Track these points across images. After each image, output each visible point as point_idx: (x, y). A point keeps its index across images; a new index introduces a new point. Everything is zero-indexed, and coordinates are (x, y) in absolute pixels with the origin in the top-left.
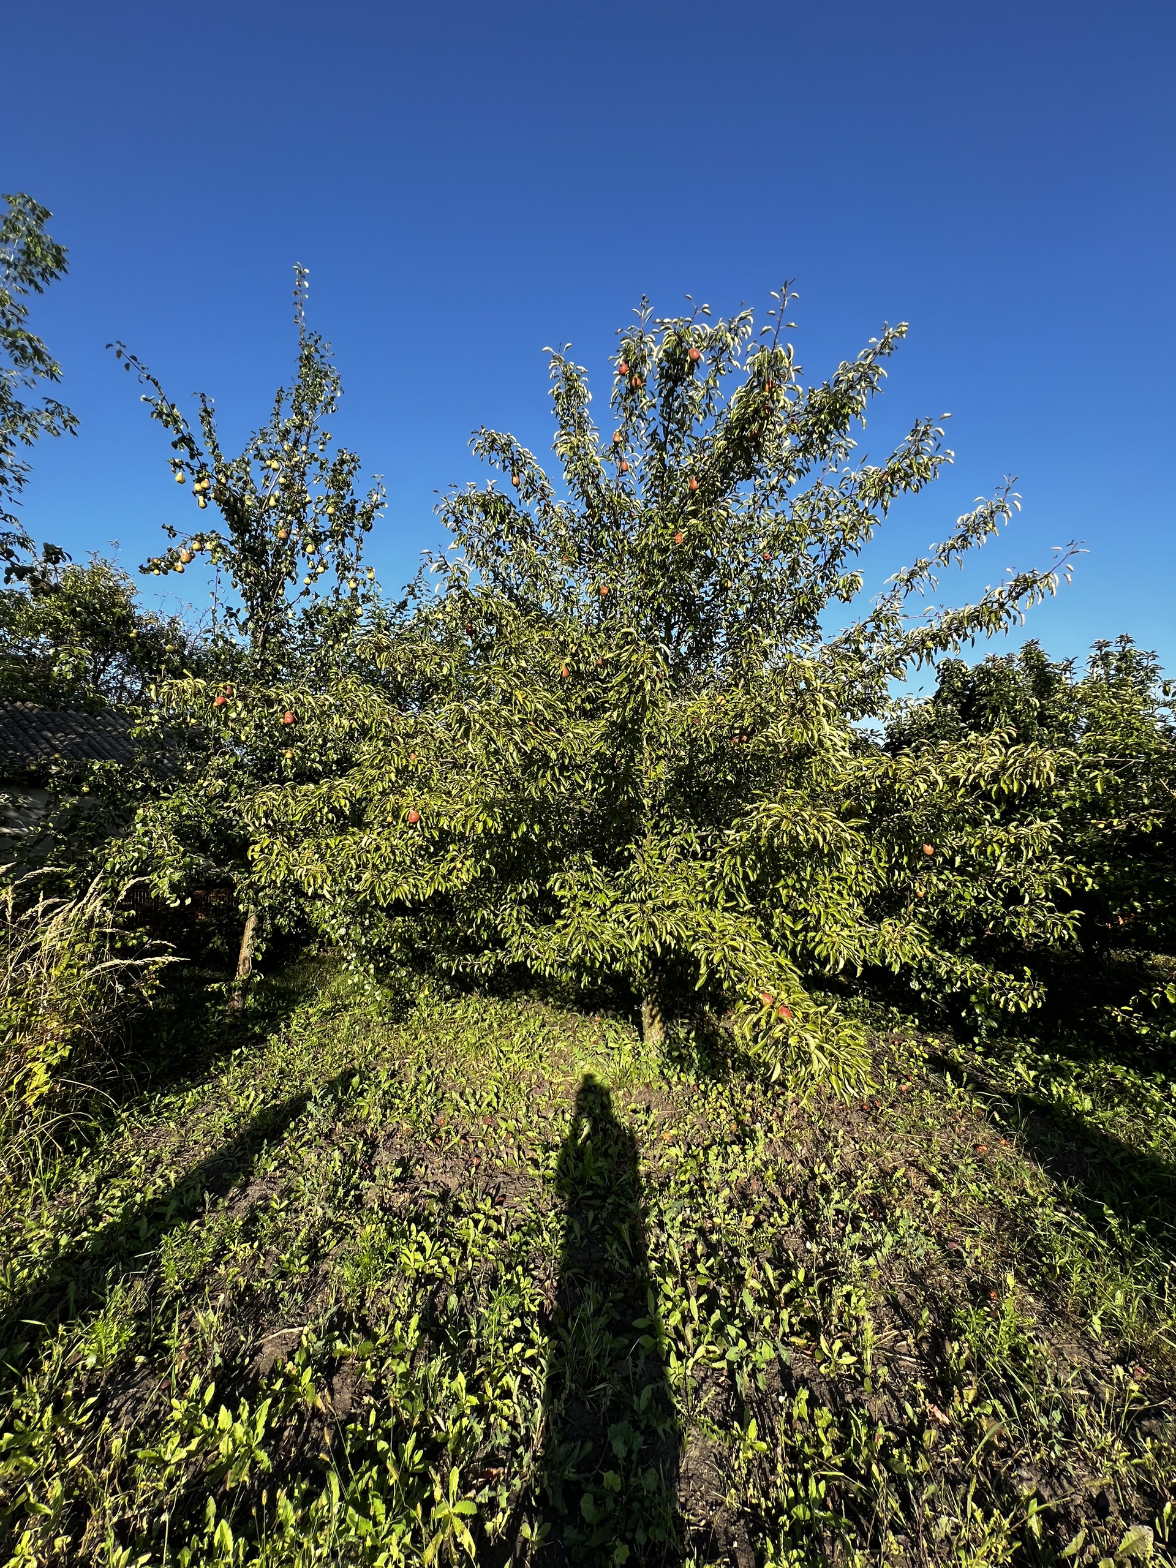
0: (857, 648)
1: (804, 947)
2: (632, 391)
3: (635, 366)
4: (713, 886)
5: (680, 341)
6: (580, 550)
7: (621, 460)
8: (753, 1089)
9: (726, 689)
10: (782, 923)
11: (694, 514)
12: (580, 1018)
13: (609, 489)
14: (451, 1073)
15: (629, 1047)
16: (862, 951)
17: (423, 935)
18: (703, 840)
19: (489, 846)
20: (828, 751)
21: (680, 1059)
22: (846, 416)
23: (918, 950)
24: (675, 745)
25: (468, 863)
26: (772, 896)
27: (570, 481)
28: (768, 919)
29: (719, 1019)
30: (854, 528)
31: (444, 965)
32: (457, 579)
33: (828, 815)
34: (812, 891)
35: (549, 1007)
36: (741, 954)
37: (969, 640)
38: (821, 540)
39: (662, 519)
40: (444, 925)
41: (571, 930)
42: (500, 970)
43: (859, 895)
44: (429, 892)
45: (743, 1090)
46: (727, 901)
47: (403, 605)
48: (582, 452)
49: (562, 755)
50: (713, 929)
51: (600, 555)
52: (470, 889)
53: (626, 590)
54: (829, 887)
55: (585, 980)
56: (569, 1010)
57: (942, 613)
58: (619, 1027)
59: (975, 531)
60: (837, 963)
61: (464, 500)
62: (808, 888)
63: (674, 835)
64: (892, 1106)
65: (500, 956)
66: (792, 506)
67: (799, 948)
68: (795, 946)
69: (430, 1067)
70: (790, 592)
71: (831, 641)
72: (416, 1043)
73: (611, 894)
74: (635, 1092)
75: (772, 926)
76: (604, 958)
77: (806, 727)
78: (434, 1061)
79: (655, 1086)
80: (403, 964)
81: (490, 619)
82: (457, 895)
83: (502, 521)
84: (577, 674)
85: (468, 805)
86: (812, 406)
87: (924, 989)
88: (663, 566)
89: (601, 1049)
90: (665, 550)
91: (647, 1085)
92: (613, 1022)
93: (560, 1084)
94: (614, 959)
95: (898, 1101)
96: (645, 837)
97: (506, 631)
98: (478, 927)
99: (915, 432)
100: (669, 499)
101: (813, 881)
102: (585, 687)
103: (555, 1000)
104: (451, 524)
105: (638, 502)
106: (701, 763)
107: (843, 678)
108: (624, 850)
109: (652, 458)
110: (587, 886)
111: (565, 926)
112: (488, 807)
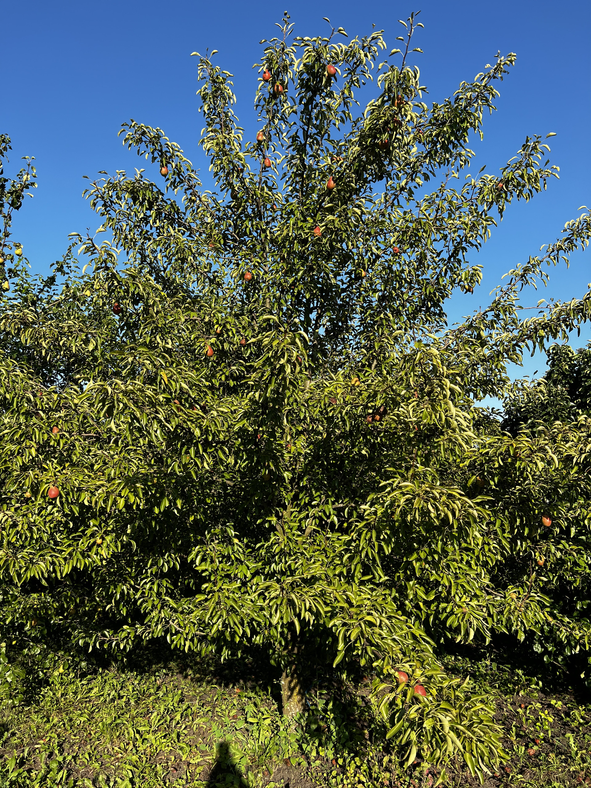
0: (479, 335)
1: (436, 618)
2: (274, 95)
3: (278, 73)
4: (351, 559)
5: (319, 57)
6: (225, 237)
7: (264, 158)
8: (390, 761)
9: (360, 369)
10: (416, 594)
11: (331, 211)
12: (220, 690)
13: (252, 182)
14: (84, 758)
15: (268, 721)
16: (490, 620)
17: (60, 611)
18: (339, 511)
19: (131, 521)
20: (454, 431)
21: (319, 732)
22: (465, 130)
23: (541, 616)
24: (313, 420)
25: (108, 539)
26: (406, 569)
27: (216, 174)
28: (402, 591)
29: (356, 687)
30: (474, 227)
31: (81, 642)
32: (105, 261)
33: (456, 491)
34: (444, 562)
35: (188, 681)
36: (377, 630)
37: (575, 330)
38: (445, 237)
39: (302, 213)
40: (82, 602)
41: (211, 605)
42: (139, 643)
43: (485, 564)
44: (67, 570)
45: (380, 761)
46: (364, 574)
47: (52, 280)
48: (227, 148)
49: (205, 432)
50: (351, 605)
51: (244, 243)
52: (109, 562)
53: (268, 277)
54: (458, 558)
55: (225, 653)
56: (208, 682)
57: (552, 306)
58: (258, 701)
59: (580, 235)
60: (467, 633)
61: (113, 187)
62: (440, 559)
63: (313, 507)
64: (521, 772)
65: (139, 630)
66: (418, 206)
67: (431, 619)
68: (428, 616)
69: (61, 752)
70: (418, 282)
71: (455, 328)
72: (48, 726)
73: (252, 565)
74: (274, 770)
75: (406, 597)
76: (244, 632)
77: (434, 409)
78: (66, 746)
79: (294, 762)
80: (36, 640)
81: (136, 299)
82: (96, 569)
83: (150, 209)
84: (222, 354)
85: (110, 480)
86: (435, 119)
87: (546, 652)
88: (302, 257)
89: (241, 725)
90: (304, 242)
91: (287, 762)
92: (252, 695)
93: (198, 765)
94: (254, 632)
95: (526, 766)
96: (285, 508)
97: (153, 311)
98: (117, 603)
99: (525, 147)
100: (307, 196)
101: (445, 552)
102: (229, 365)
103: (195, 672)
104: (100, 208)
105: (280, 196)
106: (338, 438)
107: (466, 361)
108: (265, 522)
109: (293, 157)
110: (229, 558)
111: (206, 600)
112: (130, 482)
